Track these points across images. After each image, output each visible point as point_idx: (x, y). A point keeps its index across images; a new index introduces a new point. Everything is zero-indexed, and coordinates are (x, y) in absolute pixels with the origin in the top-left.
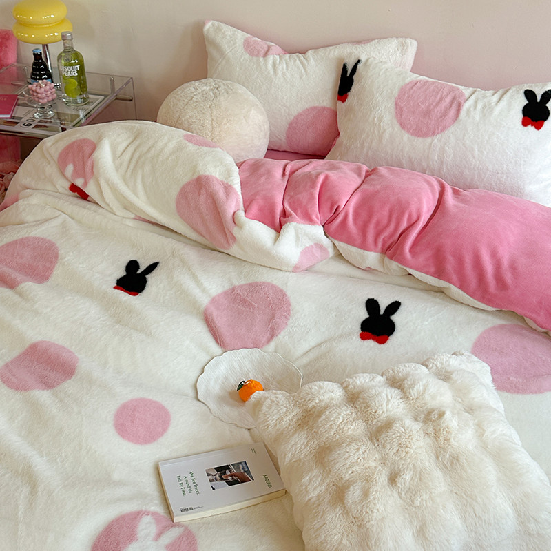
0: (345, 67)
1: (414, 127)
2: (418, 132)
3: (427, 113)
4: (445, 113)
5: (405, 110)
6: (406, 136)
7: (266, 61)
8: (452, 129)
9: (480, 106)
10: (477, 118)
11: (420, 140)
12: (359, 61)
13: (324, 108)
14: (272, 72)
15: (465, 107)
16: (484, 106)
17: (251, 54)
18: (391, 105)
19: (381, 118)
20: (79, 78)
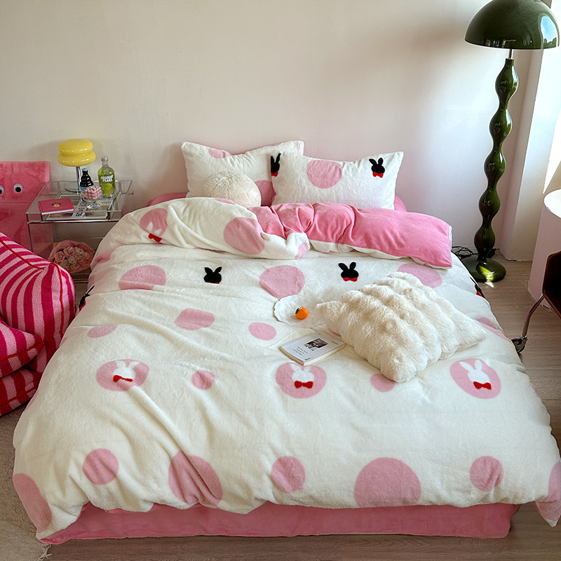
0: (272, 158)
1: (320, 184)
2: (322, 186)
3: (325, 176)
4: (334, 175)
5: (313, 175)
6: (317, 189)
7: (226, 160)
8: (340, 182)
9: (350, 170)
10: (351, 175)
11: (325, 189)
12: (280, 154)
13: (264, 181)
14: (231, 165)
15: (343, 171)
16: (353, 169)
17: (216, 157)
18: (305, 174)
19: (301, 181)
20: (113, 183)
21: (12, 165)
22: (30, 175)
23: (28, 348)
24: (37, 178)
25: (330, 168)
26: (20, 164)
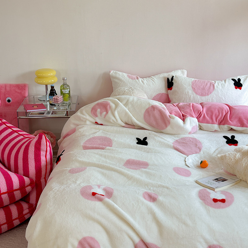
0: (168, 79)
1: (201, 93)
2: (202, 95)
3: (204, 89)
4: (210, 88)
5: (196, 88)
6: (199, 97)
7: (139, 80)
8: (214, 92)
9: (220, 85)
10: (221, 88)
11: (204, 97)
12: (173, 76)
13: (163, 94)
14: (142, 83)
15: (216, 85)
16: (221, 84)
17: (132, 79)
18: (190, 87)
19: (188, 92)
20: (69, 94)
21: (6, 85)
22: (16, 92)
23: (26, 186)
24: (21, 93)
25: (207, 84)
26: (11, 85)
